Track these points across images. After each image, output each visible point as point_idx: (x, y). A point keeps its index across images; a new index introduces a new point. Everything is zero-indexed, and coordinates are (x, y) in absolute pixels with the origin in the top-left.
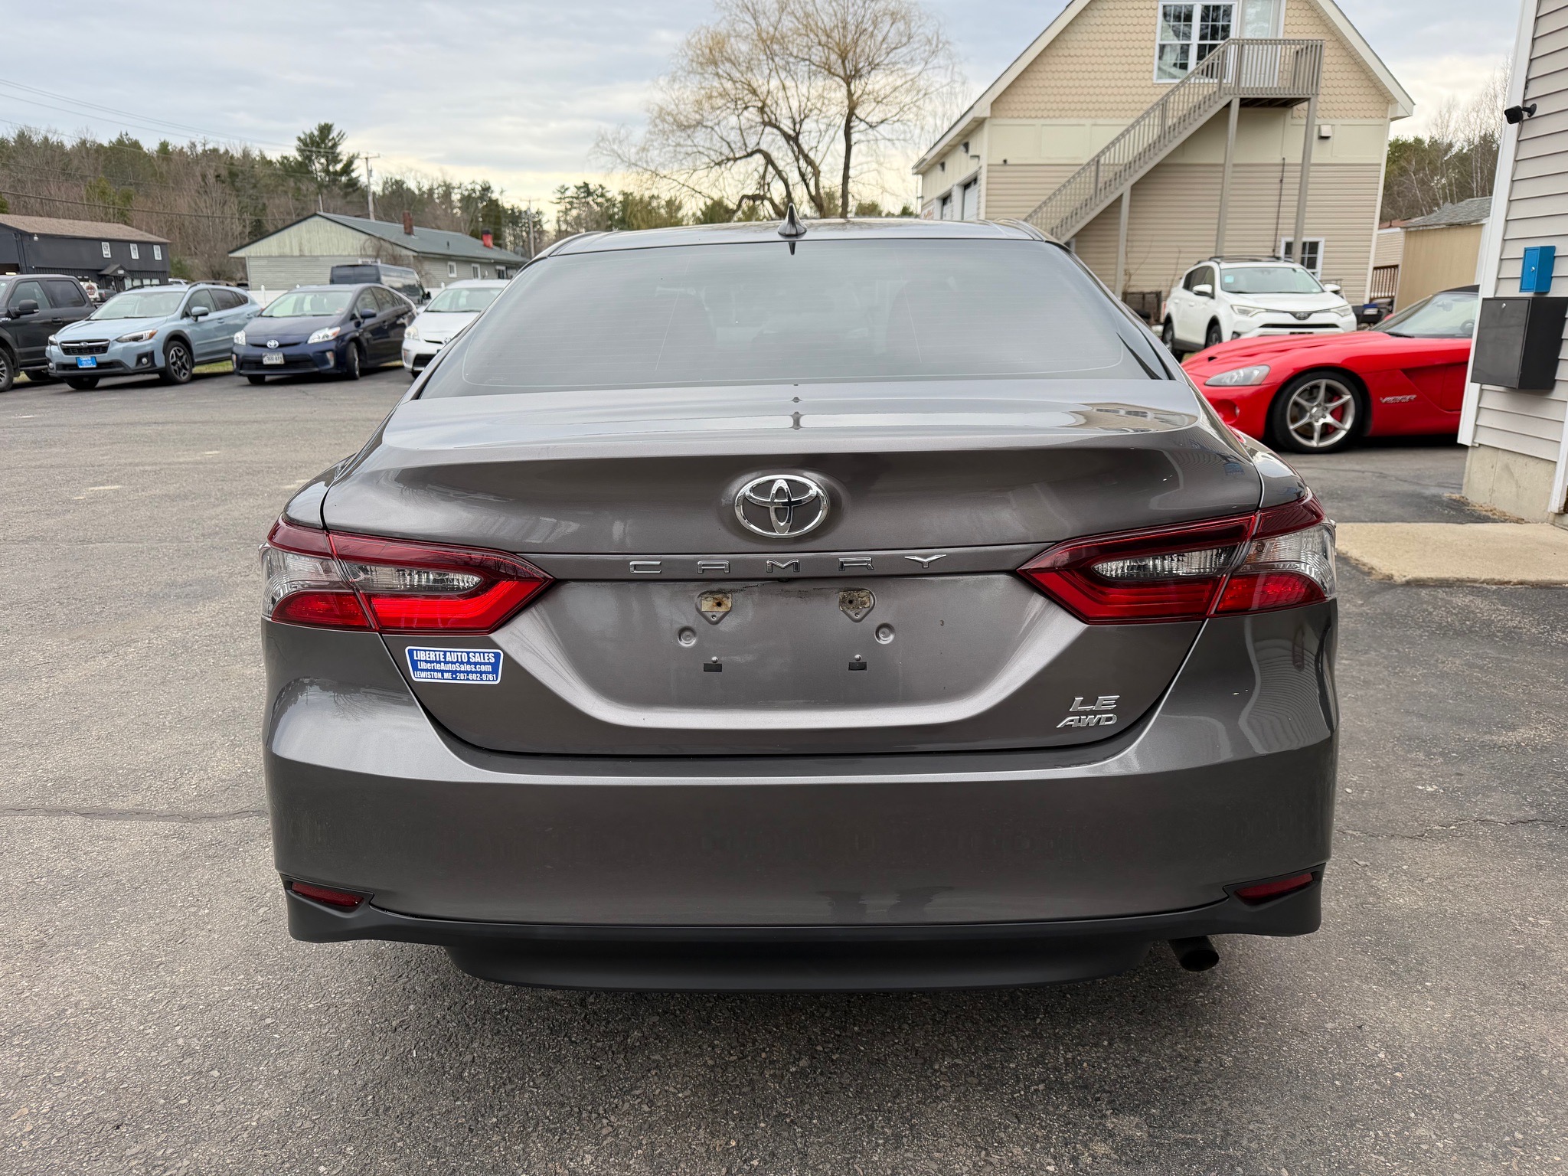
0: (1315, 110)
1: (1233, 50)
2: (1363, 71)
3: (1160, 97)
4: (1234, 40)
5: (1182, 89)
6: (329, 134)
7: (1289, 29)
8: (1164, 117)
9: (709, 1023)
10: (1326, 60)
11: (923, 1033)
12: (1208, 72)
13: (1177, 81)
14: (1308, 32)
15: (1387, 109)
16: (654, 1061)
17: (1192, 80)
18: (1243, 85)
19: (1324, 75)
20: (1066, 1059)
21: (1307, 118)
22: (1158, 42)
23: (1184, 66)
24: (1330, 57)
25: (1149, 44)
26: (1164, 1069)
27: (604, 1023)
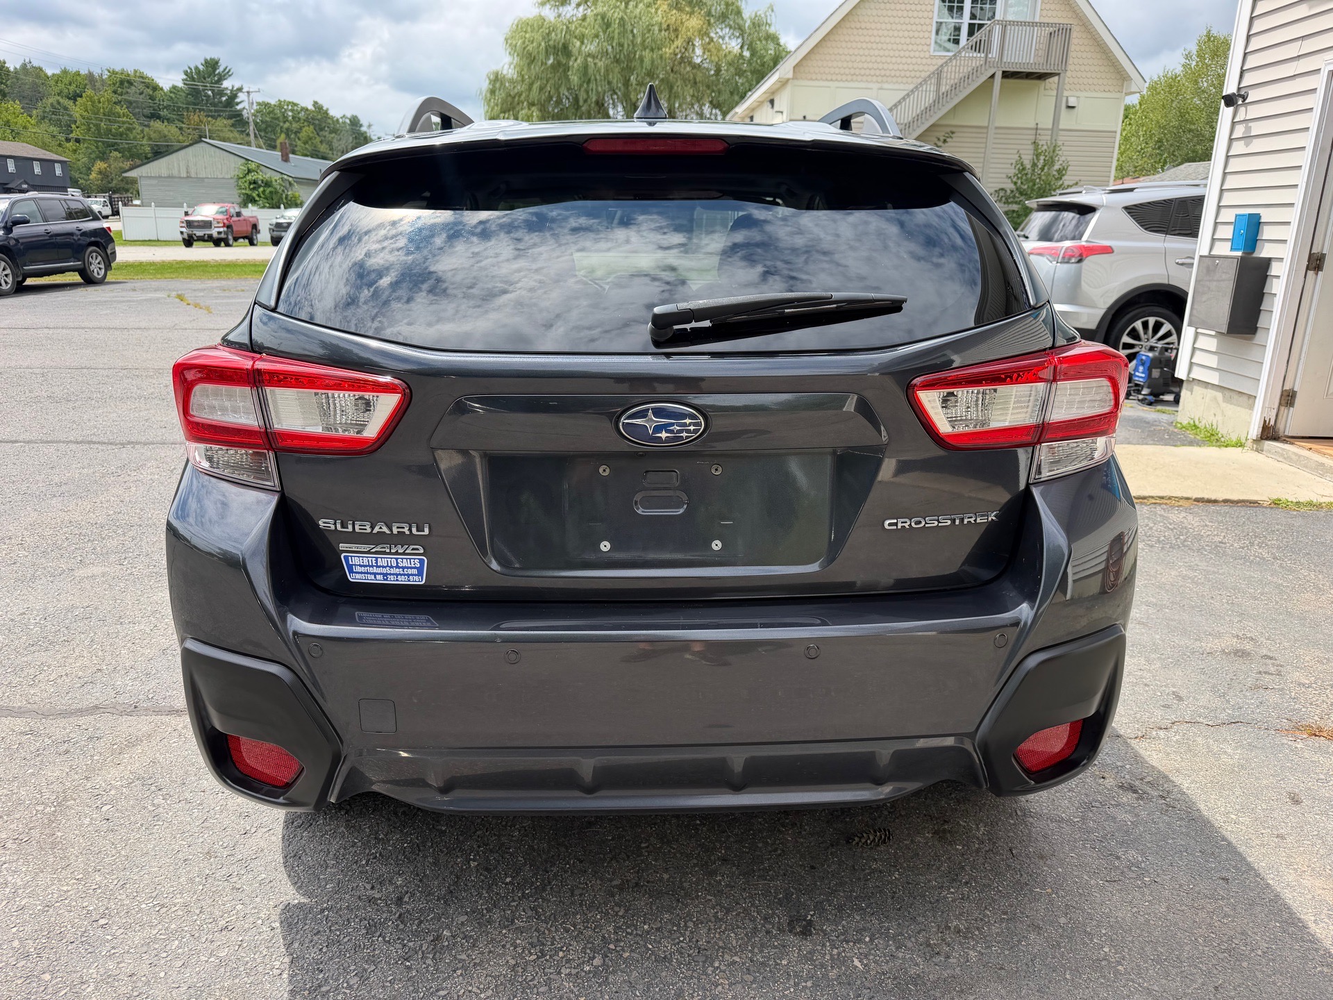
0: (1064, 84)
1: (997, 30)
2: (1104, 52)
3: (936, 67)
4: (998, 21)
5: (954, 61)
6: (214, 70)
7: (1045, 13)
8: (939, 84)
9: (513, 922)
10: (1074, 41)
11: (705, 930)
12: (977, 47)
13: (951, 54)
14: (1059, 17)
15: (1123, 85)
16: (460, 961)
17: (963, 54)
18: (1005, 60)
19: (1072, 54)
20: (831, 955)
21: (1058, 90)
22: (936, 19)
23: (957, 42)
24: (1077, 37)
25: (928, 21)
26: (917, 965)
27: (416, 922)
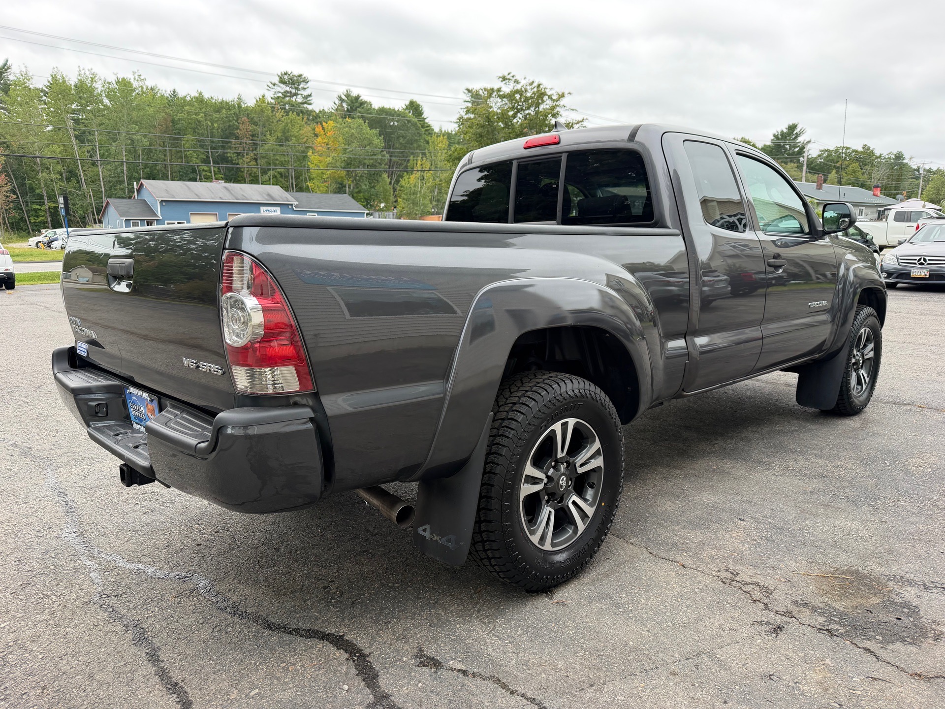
6: (794, 131)
